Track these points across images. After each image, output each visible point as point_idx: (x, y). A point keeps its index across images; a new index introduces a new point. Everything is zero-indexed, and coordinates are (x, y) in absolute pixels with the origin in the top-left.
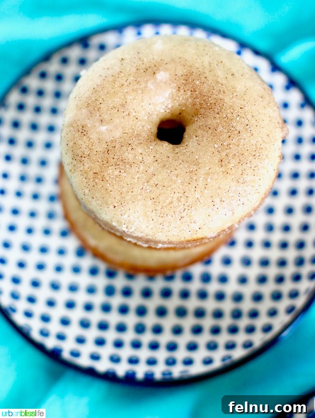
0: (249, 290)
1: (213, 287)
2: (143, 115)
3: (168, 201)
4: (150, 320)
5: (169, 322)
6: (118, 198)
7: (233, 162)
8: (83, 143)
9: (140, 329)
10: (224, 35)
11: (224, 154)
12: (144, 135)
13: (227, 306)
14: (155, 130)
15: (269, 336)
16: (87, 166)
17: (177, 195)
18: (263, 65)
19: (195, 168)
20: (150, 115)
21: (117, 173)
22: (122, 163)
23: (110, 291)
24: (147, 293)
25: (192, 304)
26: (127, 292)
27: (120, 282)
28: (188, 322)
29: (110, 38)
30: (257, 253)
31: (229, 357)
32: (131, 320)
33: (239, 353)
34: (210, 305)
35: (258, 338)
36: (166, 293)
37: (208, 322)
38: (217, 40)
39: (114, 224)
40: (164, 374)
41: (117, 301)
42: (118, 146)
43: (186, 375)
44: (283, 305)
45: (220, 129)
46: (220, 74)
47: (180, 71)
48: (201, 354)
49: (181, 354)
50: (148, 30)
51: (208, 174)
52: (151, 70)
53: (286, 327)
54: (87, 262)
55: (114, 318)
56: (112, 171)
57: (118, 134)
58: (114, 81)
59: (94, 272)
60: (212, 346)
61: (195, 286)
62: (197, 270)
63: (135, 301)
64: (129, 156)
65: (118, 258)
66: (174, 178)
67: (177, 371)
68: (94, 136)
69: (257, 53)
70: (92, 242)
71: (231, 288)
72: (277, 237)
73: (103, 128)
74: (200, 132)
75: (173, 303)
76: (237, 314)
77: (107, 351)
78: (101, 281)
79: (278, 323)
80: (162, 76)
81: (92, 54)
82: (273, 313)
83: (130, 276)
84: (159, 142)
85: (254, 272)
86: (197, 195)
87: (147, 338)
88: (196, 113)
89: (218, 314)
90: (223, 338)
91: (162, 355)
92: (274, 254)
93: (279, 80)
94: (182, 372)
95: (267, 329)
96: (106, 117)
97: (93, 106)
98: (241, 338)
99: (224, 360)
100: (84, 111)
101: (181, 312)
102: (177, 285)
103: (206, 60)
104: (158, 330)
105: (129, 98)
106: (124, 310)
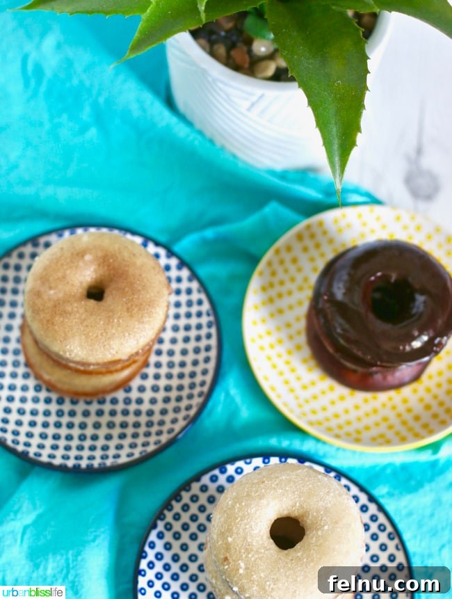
0: (157, 408)
1: (133, 407)
2: (77, 283)
3: (95, 336)
4: (89, 431)
5: (103, 432)
6: (63, 335)
7: (136, 310)
8: (39, 302)
9: (82, 438)
10: (134, 233)
11: (130, 305)
12: (78, 295)
13: (143, 419)
14: (85, 293)
15: (172, 435)
16: (42, 316)
17: (100, 332)
18: (162, 252)
19: (111, 314)
20: (81, 283)
21: (61, 319)
22: (65, 313)
23: (60, 413)
24: (86, 414)
25: (119, 419)
26: (72, 414)
27: (67, 407)
28: (116, 432)
29: (53, 238)
30: (162, 383)
31: (145, 451)
32: (76, 432)
33: (151, 448)
34: (131, 419)
35: (164, 438)
36: (100, 413)
37: (130, 431)
38: (129, 236)
39: (61, 353)
40: (100, 464)
41: (65, 420)
42: (61, 303)
43: (115, 464)
44: (181, 416)
45: (127, 289)
46: (126, 254)
47: (100, 254)
48: (126, 450)
49: (112, 452)
50: (80, 231)
51: (119, 318)
52: (81, 254)
53: (183, 429)
54: (43, 395)
55: (64, 431)
56: (58, 319)
57: (61, 295)
58: (57, 262)
59: (48, 401)
60: (133, 446)
61: (120, 407)
62: (121, 395)
63: (78, 420)
64: (69, 308)
65: (66, 387)
66: (98, 321)
67: (109, 462)
68: (46, 297)
69: (157, 244)
70: (46, 377)
71: (145, 407)
72: (176, 371)
73: (52, 292)
74: (114, 292)
75: (105, 419)
76: (149, 424)
77: (60, 453)
78: (53, 407)
79: (177, 427)
80: (88, 257)
81: (40, 250)
82: (174, 421)
83: (74, 402)
84: (88, 300)
85: (160, 395)
86: (114, 331)
87: (88, 443)
88: (111, 280)
89: (137, 425)
90: (140, 441)
91: (98, 453)
92: (175, 382)
93: (174, 262)
94: (112, 463)
95: (171, 431)
96: (53, 285)
97: (44, 279)
98: (153, 439)
99: (141, 453)
100: (39, 282)
101: (111, 425)
102: (107, 407)
103: (117, 246)
104: (95, 438)
105: (68, 272)
106: (70, 426)
